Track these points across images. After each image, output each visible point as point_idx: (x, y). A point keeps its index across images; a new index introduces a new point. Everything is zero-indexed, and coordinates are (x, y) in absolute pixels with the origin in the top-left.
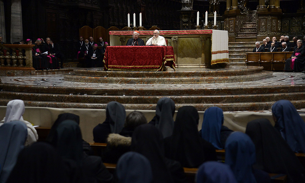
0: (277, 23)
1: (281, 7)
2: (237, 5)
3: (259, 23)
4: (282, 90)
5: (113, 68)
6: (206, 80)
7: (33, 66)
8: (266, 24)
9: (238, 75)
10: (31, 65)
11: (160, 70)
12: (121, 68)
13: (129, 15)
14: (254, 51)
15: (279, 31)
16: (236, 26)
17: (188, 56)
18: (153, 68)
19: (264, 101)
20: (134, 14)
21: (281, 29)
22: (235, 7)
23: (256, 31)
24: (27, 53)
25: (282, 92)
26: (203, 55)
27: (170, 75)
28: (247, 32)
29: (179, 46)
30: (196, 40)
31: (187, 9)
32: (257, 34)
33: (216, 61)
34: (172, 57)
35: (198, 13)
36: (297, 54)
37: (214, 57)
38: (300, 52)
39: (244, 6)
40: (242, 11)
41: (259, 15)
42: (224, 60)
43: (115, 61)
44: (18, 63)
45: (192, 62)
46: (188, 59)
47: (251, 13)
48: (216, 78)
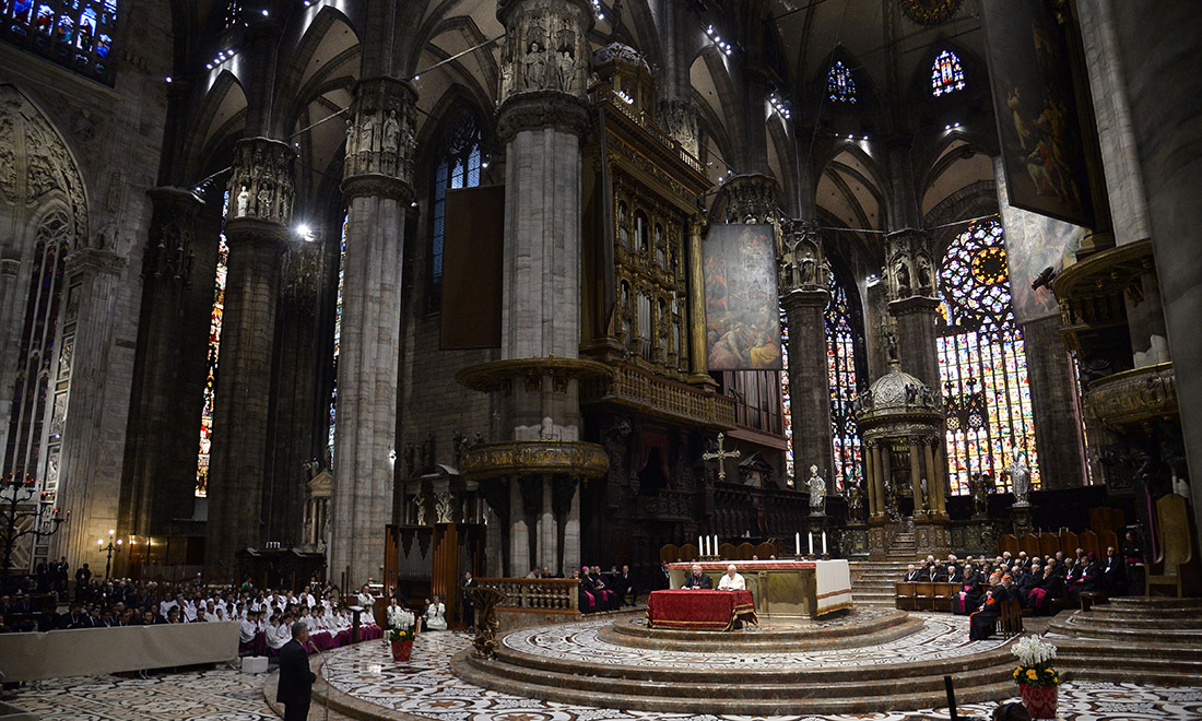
0: (944, 535)
1: (948, 512)
2: (884, 510)
3: (917, 535)
4: (913, 672)
5: (659, 624)
6: (800, 647)
7: (580, 609)
8: (927, 537)
9: (857, 634)
10: (576, 607)
11: (728, 630)
12: (672, 625)
13: (701, 538)
14: (907, 580)
15: (948, 546)
16: (884, 539)
17: (784, 600)
18: (718, 626)
19: (879, 694)
20: (708, 538)
21: (952, 542)
22: (881, 514)
23: (915, 545)
24: (571, 590)
25: (913, 676)
26: (806, 600)
27: (743, 638)
28: (902, 547)
29: (769, 585)
30: (794, 577)
31: (817, 514)
32: (916, 550)
33: (828, 609)
34: (750, 608)
35: (798, 535)
36: (967, 588)
37: (822, 604)
38: (971, 584)
39: (894, 510)
40: (893, 517)
41: (916, 524)
42: (842, 605)
43: (662, 614)
44: (560, 605)
45: (791, 611)
46: (783, 605)
47: (906, 521)
48: (816, 642)
